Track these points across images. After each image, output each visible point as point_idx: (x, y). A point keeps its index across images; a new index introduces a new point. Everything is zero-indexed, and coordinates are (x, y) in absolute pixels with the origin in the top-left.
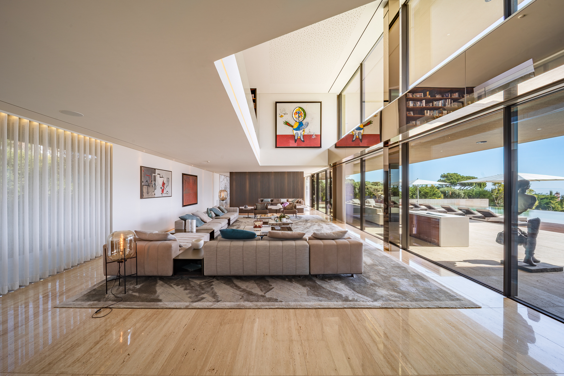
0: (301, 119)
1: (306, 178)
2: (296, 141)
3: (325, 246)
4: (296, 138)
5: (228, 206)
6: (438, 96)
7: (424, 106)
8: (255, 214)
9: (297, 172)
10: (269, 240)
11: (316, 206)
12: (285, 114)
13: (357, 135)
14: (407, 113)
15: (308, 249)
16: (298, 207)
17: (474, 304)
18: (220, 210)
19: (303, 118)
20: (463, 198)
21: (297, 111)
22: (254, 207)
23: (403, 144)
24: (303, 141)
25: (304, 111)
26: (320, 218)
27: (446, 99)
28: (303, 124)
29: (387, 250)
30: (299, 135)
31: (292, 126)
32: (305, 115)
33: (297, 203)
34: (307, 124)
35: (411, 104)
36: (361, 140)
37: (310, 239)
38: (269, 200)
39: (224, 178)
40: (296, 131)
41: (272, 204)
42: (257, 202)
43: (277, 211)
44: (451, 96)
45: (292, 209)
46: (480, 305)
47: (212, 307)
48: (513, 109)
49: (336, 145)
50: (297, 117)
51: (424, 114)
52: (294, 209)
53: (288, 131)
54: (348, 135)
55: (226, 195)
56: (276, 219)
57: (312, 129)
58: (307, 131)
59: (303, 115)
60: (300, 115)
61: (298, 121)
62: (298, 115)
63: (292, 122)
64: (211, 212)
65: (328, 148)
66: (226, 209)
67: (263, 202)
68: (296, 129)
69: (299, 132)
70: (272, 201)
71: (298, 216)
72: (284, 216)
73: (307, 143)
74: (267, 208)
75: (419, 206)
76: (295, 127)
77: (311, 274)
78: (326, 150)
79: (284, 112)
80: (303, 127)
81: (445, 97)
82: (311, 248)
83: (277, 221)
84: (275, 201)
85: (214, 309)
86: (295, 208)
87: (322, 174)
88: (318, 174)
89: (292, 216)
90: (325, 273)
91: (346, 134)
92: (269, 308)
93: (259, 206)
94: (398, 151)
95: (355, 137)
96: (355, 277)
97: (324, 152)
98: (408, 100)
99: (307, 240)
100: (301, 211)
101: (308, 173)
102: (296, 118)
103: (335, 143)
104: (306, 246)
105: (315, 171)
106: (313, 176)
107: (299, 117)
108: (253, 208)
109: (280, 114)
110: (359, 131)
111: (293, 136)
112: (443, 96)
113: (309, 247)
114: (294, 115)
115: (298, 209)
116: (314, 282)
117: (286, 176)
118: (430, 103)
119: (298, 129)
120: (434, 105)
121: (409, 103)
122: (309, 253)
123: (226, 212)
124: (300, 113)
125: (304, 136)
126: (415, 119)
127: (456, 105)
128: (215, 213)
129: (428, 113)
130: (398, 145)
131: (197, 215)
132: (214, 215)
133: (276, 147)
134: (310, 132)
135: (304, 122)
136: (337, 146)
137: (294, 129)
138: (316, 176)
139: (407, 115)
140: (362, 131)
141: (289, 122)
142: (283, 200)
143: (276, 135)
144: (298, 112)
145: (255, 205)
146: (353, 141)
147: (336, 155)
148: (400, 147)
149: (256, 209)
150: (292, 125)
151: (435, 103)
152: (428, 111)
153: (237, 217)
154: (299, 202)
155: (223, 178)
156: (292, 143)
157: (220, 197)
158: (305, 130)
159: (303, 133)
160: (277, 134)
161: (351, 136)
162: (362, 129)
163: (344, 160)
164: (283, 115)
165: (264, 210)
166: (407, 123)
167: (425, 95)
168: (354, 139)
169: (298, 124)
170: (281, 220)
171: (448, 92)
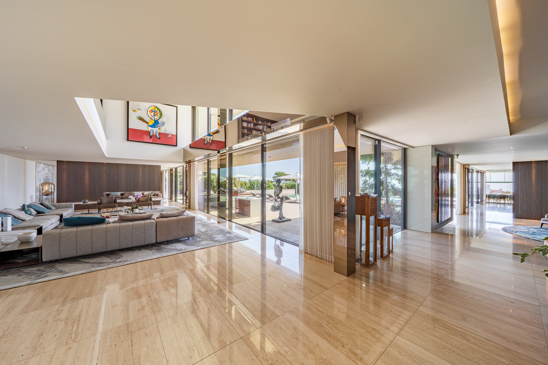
0: (157, 118)
1: (165, 171)
2: (151, 137)
3: (168, 221)
4: (151, 134)
5: (55, 201)
6: (260, 122)
7: (252, 127)
8: (99, 209)
9: (153, 166)
10: (120, 223)
11: (174, 198)
12: (139, 110)
13: (208, 140)
14: (243, 130)
15: (155, 225)
16: (153, 199)
17: (245, 238)
18: (44, 207)
19: (159, 117)
20: (285, 189)
21: (153, 109)
22: (98, 201)
23: (229, 154)
24: (159, 138)
25: (160, 110)
26: (177, 208)
27: (264, 125)
28: (158, 123)
29: (219, 223)
30: (155, 132)
31: (147, 123)
32: (161, 115)
33: (154, 196)
34: (163, 124)
35: (245, 125)
36: (211, 144)
37: (157, 218)
38: (119, 194)
39: (44, 167)
40: (151, 128)
41: (122, 198)
42: (102, 196)
43: (128, 204)
44: (267, 124)
45: (147, 201)
46: (248, 238)
47: (61, 277)
48: (264, 146)
49: (190, 145)
50: (153, 115)
51: (252, 133)
52: (149, 201)
53: (143, 127)
54: (201, 139)
55: (52, 188)
56: (127, 210)
57: (168, 128)
58: (163, 130)
59: (159, 114)
60: (155, 114)
61: (153, 119)
62: (154, 113)
63: (147, 119)
64: (28, 209)
65: (183, 147)
66: (54, 206)
67: (110, 196)
68: (151, 126)
69: (155, 129)
70: (122, 195)
71: (153, 208)
72: (136, 207)
73: (163, 140)
74: (115, 202)
75: (256, 195)
76: (151, 123)
77: (158, 242)
78: (181, 149)
79: (138, 108)
80: (159, 125)
81: (264, 124)
82: (157, 224)
83: (128, 212)
84: (126, 194)
85: (64, 278)
86: (151, 200)
87: (180, 168)
88: (176, 169)
89: (147, 208)
90: (168, 240)
91: (199, 138)
92: (120, 266)
93: (105, 200)
94: (225, 159)
95: (206, 141)
96: (190, 239)
97: (180, 150)
98: (243, 121)
99: (155, 219)
100: (158, 203)
101: (165, 167)
102: (151, 116)
103: (190, 144)
104: (153, 223)
105: (173, 166)
106: (171, 170)
107: (154, 115)
108: (96, 202)
109: (132, 109)
110: (210, 137)
111: (148, 133)
112: (263, 123)
113: (155, 223)
114: (149, 112)
115: (153, 201)
116: (160, 246)
117: (141, 169)
118: (256, 126)
119: (153, 126)
120: (258, 128)
121: (243, 123)
122: (155, 227)
123: (53, 208)
124: (155, 111)
125: (160, 134)
126: (248, 135)
127: (269, 130)
128: (36, 210)
129: (254, 132)
130: (226, 155)
131: (7, 213)
132: (34, 212)
133: (128, 140)
134: (166, 131)
135: (160, 121)
136: (191, 147)
137: (149, 126)
138: (174, 170)
139: (242, 131)
140: (211, 137)
141: (143, 118)
142: (136, 193)
143: (128, 129)
144: (153, 111)
145: (99, 199)
146: (205, 144)
147: (191, 154)
148: (227, 155)
149: (99, 204)
150: (147, 121)
151: (258, 126)
152: (255, 131)
153: (73, 214)
154: (156, 195)
155: (42, 167)
156: (146, 138)
157: (41, 191)
158: (161, 129)
159: (159, 131)
160: (129, 127)
161: (203, 140)
162: (212, 136)
163: (196, 159)
164: (137, 110)
165: (111, 203)
166: (242, 137)
167: (253, 120)
168: (206, 143)
169: (153, 122)
170: (133, 211)
171: (265, 121)
